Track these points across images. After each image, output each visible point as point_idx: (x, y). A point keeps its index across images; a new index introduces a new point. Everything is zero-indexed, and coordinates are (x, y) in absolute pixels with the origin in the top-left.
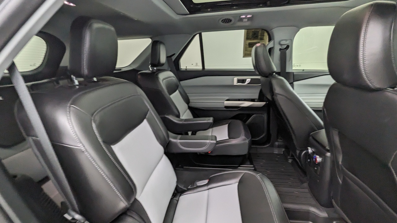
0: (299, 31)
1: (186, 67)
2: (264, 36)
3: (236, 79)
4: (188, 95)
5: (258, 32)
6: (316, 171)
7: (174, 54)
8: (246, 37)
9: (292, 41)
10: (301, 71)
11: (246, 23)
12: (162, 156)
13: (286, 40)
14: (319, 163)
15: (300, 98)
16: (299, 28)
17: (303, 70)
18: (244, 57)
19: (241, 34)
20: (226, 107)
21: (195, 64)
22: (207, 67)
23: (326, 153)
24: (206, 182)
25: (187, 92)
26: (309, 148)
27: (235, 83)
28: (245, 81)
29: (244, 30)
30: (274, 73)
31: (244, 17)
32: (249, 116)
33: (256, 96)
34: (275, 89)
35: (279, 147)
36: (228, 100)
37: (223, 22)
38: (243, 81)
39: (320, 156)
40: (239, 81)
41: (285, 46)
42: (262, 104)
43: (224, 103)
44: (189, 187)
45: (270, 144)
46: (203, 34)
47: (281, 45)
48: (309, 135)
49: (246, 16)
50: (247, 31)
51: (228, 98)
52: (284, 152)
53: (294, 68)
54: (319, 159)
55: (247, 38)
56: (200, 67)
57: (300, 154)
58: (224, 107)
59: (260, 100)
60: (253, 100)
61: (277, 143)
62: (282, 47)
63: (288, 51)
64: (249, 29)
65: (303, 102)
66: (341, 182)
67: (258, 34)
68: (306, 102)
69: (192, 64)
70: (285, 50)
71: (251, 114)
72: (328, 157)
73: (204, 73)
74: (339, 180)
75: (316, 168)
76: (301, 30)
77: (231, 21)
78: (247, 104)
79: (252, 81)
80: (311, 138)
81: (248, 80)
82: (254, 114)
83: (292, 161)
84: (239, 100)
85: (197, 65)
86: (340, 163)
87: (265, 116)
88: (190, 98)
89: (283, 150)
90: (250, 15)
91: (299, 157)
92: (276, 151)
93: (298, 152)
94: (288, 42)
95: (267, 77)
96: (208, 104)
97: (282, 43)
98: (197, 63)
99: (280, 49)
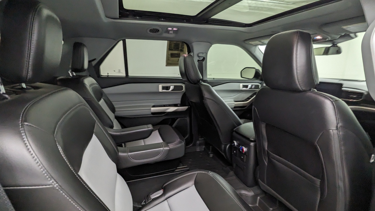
0: (211, 46)
1: (108, 74)
2: (183, 48)
3: (160, 86)
4: (113, 103)
5: (179, 44)
6: (242, 160)
7: (95, 59)
8: (168, 48)
9: (207, 54)
10: (212, 79)
11: (171, 35)
12: (117, 175)
13: (203, 53)
14: (245, 153)
15: (223, 101)
16: (211, 44)
17: (214, 78)
18: (166, 66)
19: (164, 44)
20: (153, 113)
21: (117, 71)
22: (130, 74)
23: (250, 143)
24: (161, 192)
25: (111, 100)
26: (235, 141)
27: (160, 90)
28: (168, 88)
29: (167, 41)
30: (200, 80)
31: (170, 29)
32: (174, 120)
33: (179, 101)
34: (204, 94)
35: (200, 145)
36: (154, 106)
37: (150, 32)
38: (167, 88)
39: (246, 147)
40: (164, 88)
41: (202, 58)
42: (184, 108)
43: (150, 109)
44: (143, 203)
45: (193, 143)
46: (127, 41)
47: (199, 57)
48: (232, 131)
49: (173, 29)
50: (170, 43)
51: (153, 104)
52: (204, 149)
53: (208, 77)
54: (245, 149)
55: (170, 48)
56: (123, 74)
57: (225, 147)
58: (151, 113)
59: (182, 104)
60: (176, 105)
61: (198, 142)
62: (199, 58)
63: (204, 63)
64: (171, 41)
65: (226, 103)
66: (266, 164)
67: (179, 46)
68: (227, 104)
69: (114, 71)
70: (202, 61)
71: (176, 118)
72: (251, 146)
73: (128, 80)
74: (265, 162)
75: (242, 157)
76: (213, 46)
77: (158, 31)
78: (172, 109)
79: (176, 88)
80: (234, 133)
81: (172, 88)
82: (178, 118)
83: (213, 156)
84: (164, 106)
85: (119, 71)
86: (266, 149)
87: (188, 119)
88: (115, 106)
89: (204, 147)
90: (176, 28)
91: (225, 151)
92: (198, 149)
93: (223, 146)
94: (204, 55)
95: (195, 84)
96: (134, 111)
97: (200, 55)
98: (120, 70)
99: (198, 60)
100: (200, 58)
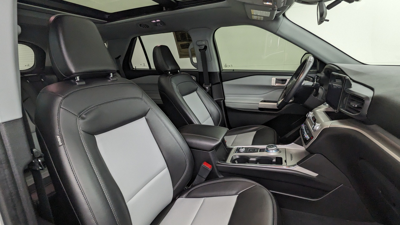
7: (120, 56)
17: (233, 70)
18: (180, 58)
19: (171, 36)
41: (203, 47)
46: (142, 37)
47: (199, 46)
49: (156, 21)
55: (178, 39)
63: (206, 52)
64: (175, 32)
67: (186, 36)
69: (141, 65)
70: (204, 50)
85: (144, 65)
97: (199, 43)
99: (199, 49)
100: (201, 47)
